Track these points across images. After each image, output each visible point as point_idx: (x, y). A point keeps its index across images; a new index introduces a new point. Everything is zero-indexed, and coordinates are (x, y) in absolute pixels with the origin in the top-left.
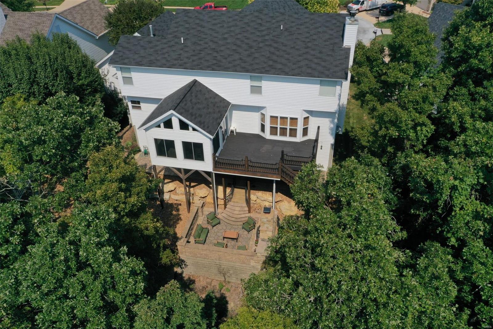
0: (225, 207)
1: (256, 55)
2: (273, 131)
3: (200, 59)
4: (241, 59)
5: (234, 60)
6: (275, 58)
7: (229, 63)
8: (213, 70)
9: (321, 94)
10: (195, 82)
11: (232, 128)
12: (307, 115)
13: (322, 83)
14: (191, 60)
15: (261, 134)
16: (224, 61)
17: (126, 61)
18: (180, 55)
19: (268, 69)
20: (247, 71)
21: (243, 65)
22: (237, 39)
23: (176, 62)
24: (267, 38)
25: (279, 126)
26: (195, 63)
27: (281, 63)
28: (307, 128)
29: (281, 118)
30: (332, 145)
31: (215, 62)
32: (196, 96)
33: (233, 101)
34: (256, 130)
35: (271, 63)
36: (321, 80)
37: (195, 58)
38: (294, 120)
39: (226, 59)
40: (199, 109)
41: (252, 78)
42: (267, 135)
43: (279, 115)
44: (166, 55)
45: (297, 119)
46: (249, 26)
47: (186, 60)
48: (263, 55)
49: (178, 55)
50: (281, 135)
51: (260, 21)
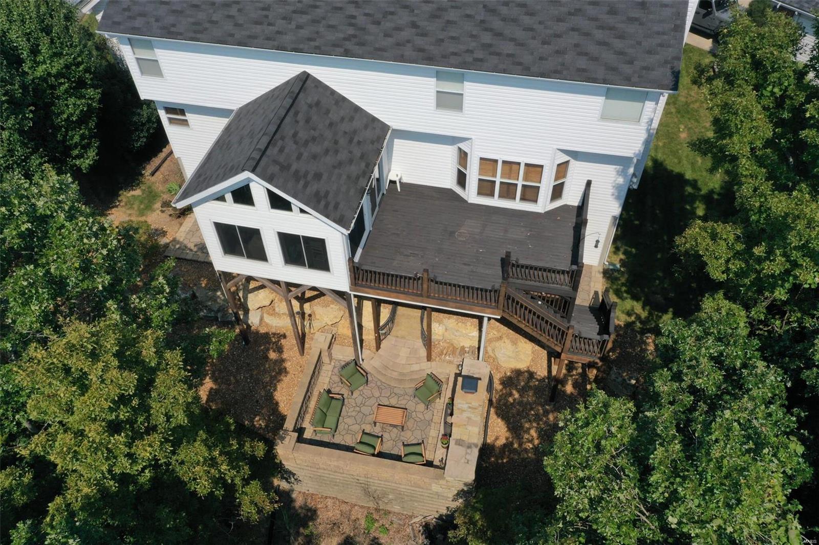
0: (378, 347)
2: (486, 188)
3: (315, 21)
4: (414, 25)
5: (398, 29)
6: (497, 24)
7: (387, 35)
8: (347, 53)
9: (604, 117)
10: (305, 78)
11: (392, 176)
12: (565, 158)
13: (609, 95)
14: (293, 25)
15: (458, 190)
16: (372, 28)
17: (139, 22)
19: (479, 54)
20: (429, 59)
21: (420, 41)
23: (257, 29)
25: (498, 180)
26: (304, 33)
27: (512, 40)
28: (562, 184)
29: (504, 162)
30: (615, 218)
31: (351, 31)
32: (308, 121)
33: (394, 122)
34: (448, 181)
35: (487, 38)
36: (608, 89)
37: (303, 19)
38: (535, 170)
39: (378, 23)
40: (315, 157)
41: (439, 76)
42: (471, 195)
43: (501, 157)
44: (233, 11)
45: (542, 167)
47: (280, 24)
48: (468, 16)
49: (263, 9)
50: (501, 196)
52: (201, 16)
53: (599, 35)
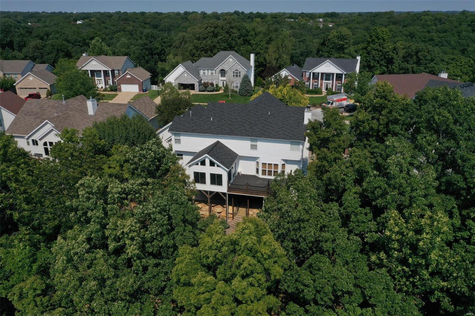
0: (233, 218)
1: (255, 128)
2: (264, 172)
3: (222, 129)
4: (245, 130)
5: (241, 130)
6: (265, 129)
7: (239, 131)
8: (229, 135)
9: (291, 149)
10: (218, 142)
11: (239, 171)
12: (284, 163)
13: (292, 143)
14: (217, 129)
15: (257, 175)
16: (236, 130)
17: (178, 130)
18: (210, 127)
19: (261, 135)
20: (249, 136)
21: (247, 132)
22: (244, 119)
23: (208, 131)
24: (261, 119)
25: (267, 170)
26: (219, 131)
27: (268, 132)
28: (284, 171)
29: (268, 164)
31: (230, 131)
32: (219, 149)
33: (240, 153)
34: (254, 173)
41: (252, 140)
42: (260, 175)
43: (267, 162)
45: (277, 165)
46: (250, 112)
50: (268, 175)
51: (256, 110)
53: (288, 131)
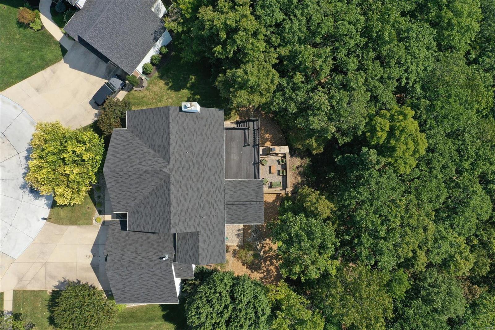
21: (218, 172)
22: (197, 181)
24: (195, 161)
26: (219, 204)
31: (217, 191)
35: (215, 155)
37: (215, 205)
39: (214, 185)
44: (215, 225)
46: (185, 176)
47: (218, 211)
48: (210, 161)
49: (214, 217)
51: (180, 169)
52: (218, 234)
53: (211, 128)
